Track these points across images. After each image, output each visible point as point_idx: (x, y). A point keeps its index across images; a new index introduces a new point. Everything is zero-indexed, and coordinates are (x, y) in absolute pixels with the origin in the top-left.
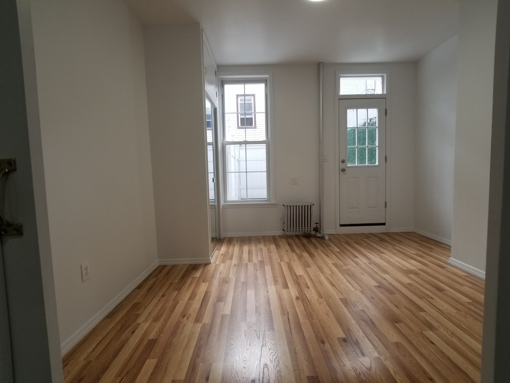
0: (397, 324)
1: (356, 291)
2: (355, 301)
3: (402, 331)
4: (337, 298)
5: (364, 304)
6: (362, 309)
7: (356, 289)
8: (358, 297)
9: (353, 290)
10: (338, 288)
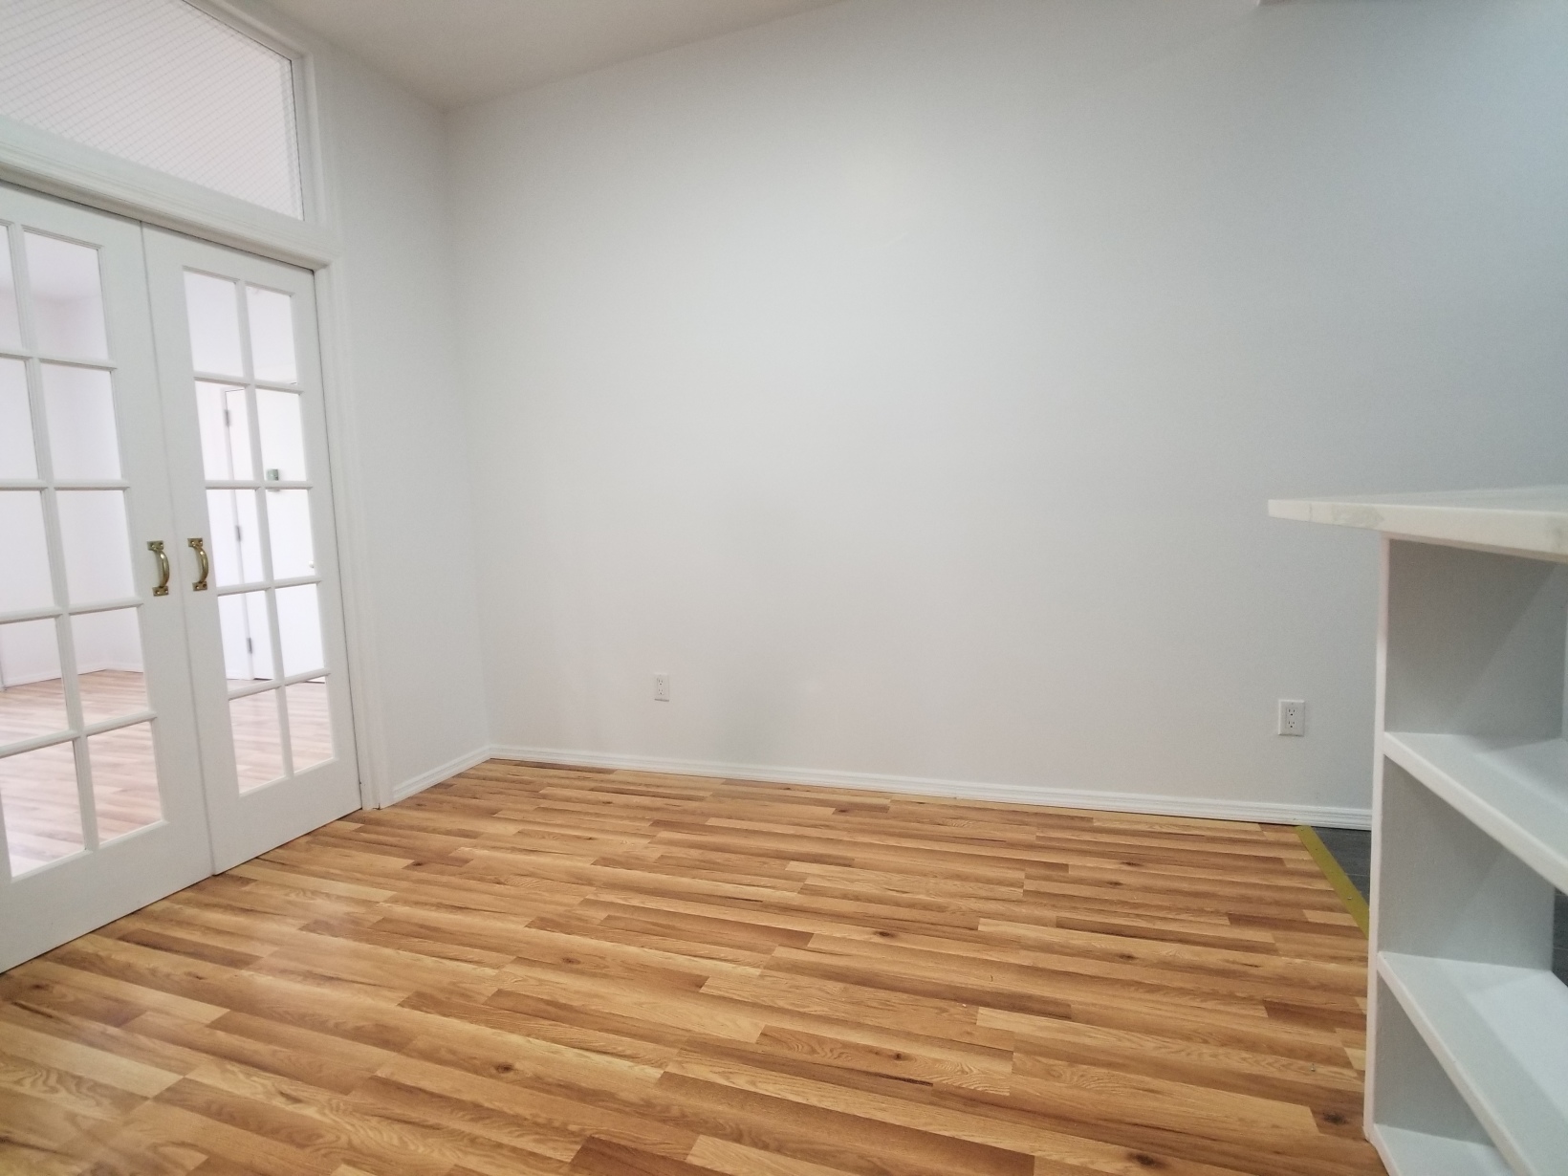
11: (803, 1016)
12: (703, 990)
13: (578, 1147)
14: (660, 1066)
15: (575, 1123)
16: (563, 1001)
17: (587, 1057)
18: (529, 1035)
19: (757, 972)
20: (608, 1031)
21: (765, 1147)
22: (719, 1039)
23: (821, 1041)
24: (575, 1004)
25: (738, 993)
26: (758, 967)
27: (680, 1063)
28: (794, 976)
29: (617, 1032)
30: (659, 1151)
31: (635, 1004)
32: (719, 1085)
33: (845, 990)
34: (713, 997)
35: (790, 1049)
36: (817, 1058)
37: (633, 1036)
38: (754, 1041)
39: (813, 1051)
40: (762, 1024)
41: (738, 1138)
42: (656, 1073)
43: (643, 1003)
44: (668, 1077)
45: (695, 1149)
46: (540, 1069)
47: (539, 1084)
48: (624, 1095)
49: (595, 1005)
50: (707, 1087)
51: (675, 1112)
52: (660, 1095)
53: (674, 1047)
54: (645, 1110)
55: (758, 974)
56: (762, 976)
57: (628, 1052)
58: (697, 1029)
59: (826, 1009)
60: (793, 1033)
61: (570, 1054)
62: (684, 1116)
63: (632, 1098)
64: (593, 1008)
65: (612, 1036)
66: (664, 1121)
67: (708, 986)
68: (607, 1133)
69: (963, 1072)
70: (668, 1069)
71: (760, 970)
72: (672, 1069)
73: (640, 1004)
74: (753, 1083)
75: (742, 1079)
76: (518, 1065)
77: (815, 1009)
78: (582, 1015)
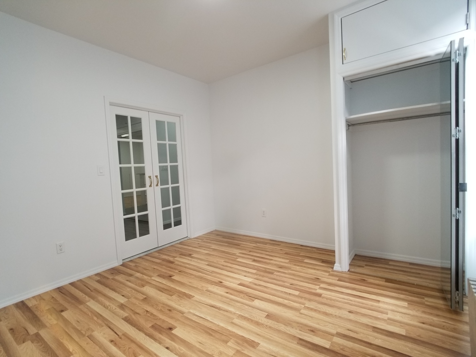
0: (145, 297)
1: (188, 311)
2: (181, 300)
3: (141, 294)
4: (196, 296)
5: (173, 301)
6: (172, 297)
7: (190, 312)
8: (182, 306)
9: (192, 311)
10: (205, 305)
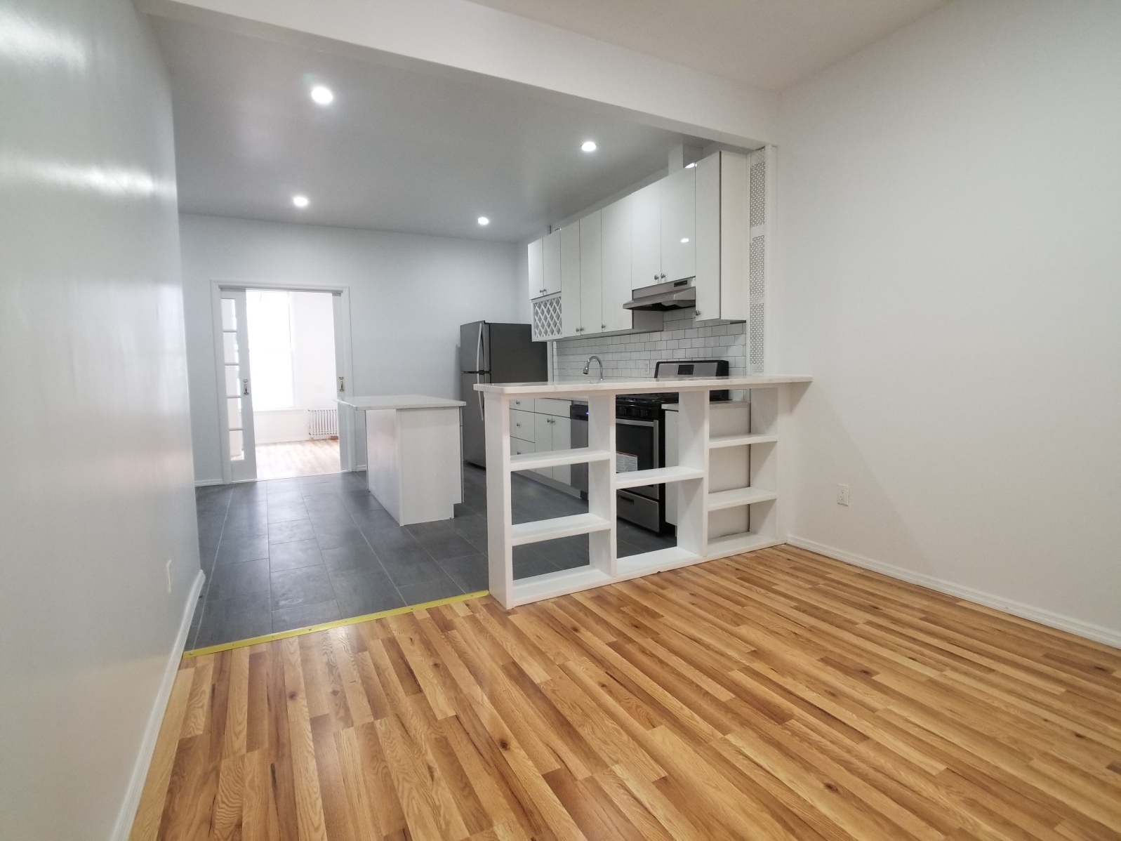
11: (622, 726)
12: (664, 774)
13: (787, 723)
14: (725, 739)
15: (787, 734)
16: (778, 825)
17: (770, 767)
18: (812, 806)
19: (617, 769)
20: (750, 779)
21: (697, 686)
22: (681, 737)
23: (629, 710)
24: (768, 817)
25: (644, 760)
26: (612, 771)
27: (713, 736)
28: (597, 751)
29: (743, 774)
30: (747, 705)
31: (720, 790)
32: (699, 715)
33: (582, 725)
34: (662, 766)
35: (648, 713)
36: (639, 702)
37: (733, 767)
38: (663, 726)
39: (637, 707)
40: (649, 733)
41: (707, 693)
42: (729, 737)
43: (714, 787)
44: (725, 731)
45: (729, 698)
46: (805, 775)
47: (808, 767)
48: (755, 735)
49: (752, 807)
50: (705, 717)
51: (730, 716)
52: (734, 726)
53: (711, 746)
54: (745, 723)
55: (617, 766)
56: (617, 762)
57: (741, 757)
58: (690, 750)
59: (606, 722)
60: (638, 719)
61: (781, 775)
62: (726, 712)
63: (750, 732)
64: (754, 805)
65: (748, 773)
66: (737, 714)
67: (658, 774)
68: (770, 723)
69: (587, 669)
70: (721, 735)
71: (613, 767)
72: (720, 735)
73: (716, 788)
74: (681, 708)
75: (685, 713)
76: (822, 786)
77: (610, 723)
78: (765, 802)
